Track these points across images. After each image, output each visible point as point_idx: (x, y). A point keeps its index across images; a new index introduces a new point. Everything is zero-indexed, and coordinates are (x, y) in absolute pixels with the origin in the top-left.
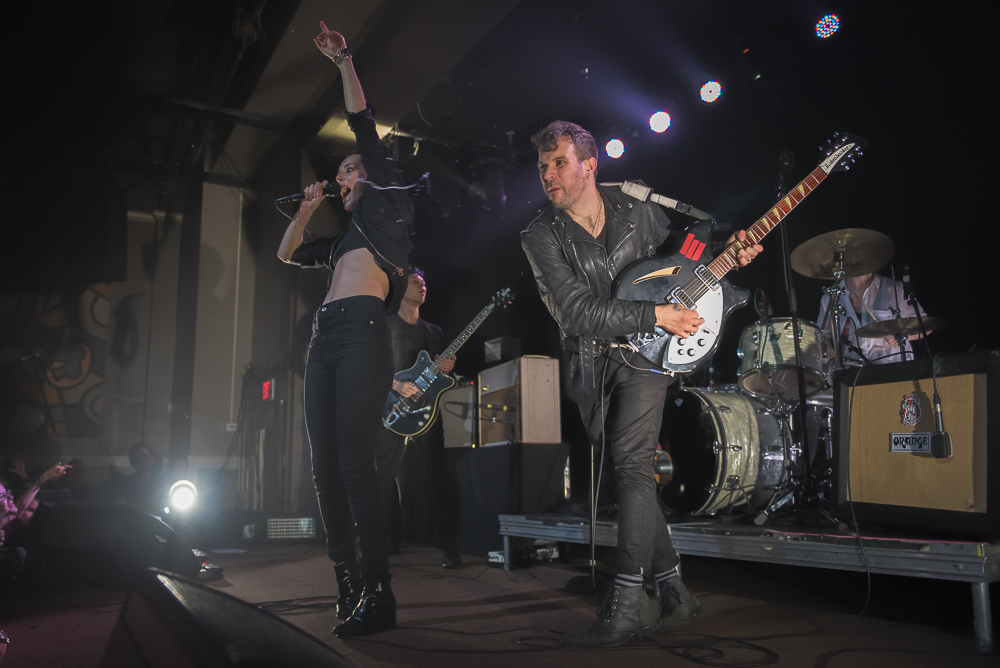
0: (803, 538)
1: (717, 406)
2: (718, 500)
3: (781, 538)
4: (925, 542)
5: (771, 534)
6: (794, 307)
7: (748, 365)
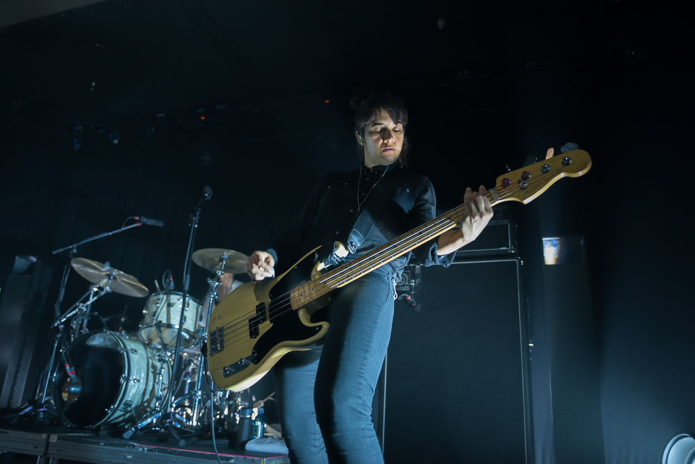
0: (155, 449)
1: (129, 348)
2: (112, 418)
3: (140, 449)
4: (233, 456)
5: (134, 446)
6: (187, 288)
7: (148, 320)
